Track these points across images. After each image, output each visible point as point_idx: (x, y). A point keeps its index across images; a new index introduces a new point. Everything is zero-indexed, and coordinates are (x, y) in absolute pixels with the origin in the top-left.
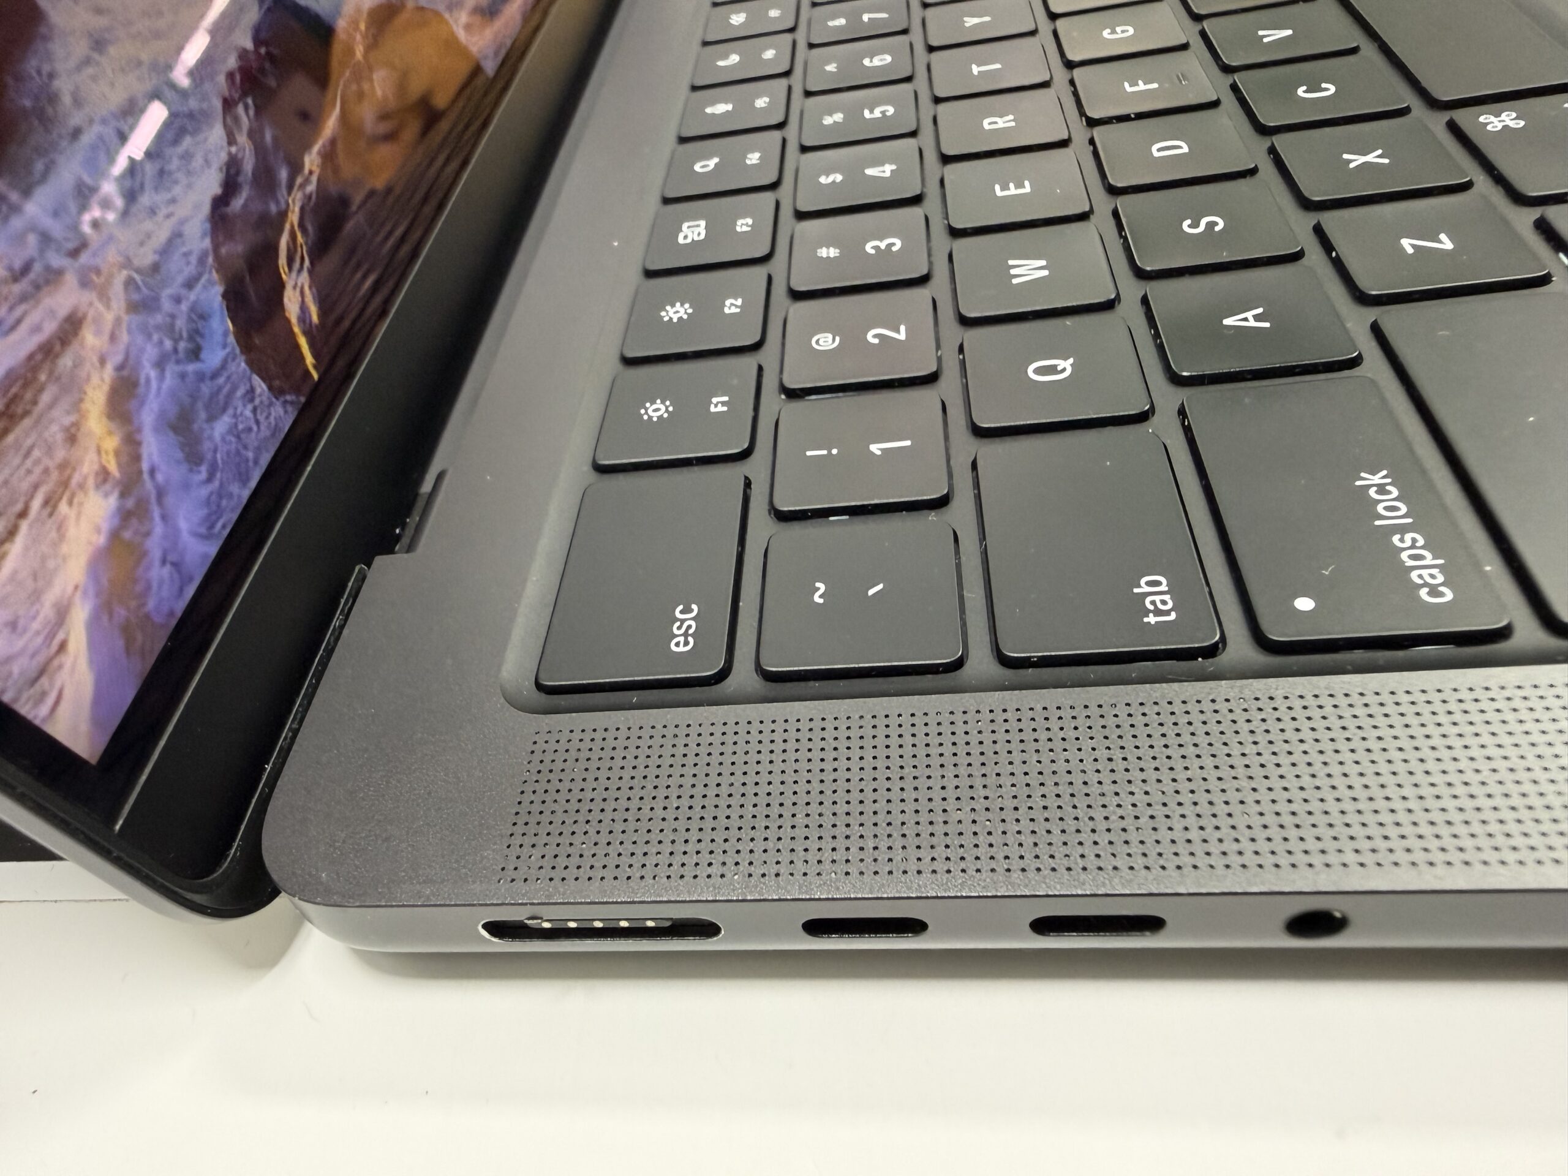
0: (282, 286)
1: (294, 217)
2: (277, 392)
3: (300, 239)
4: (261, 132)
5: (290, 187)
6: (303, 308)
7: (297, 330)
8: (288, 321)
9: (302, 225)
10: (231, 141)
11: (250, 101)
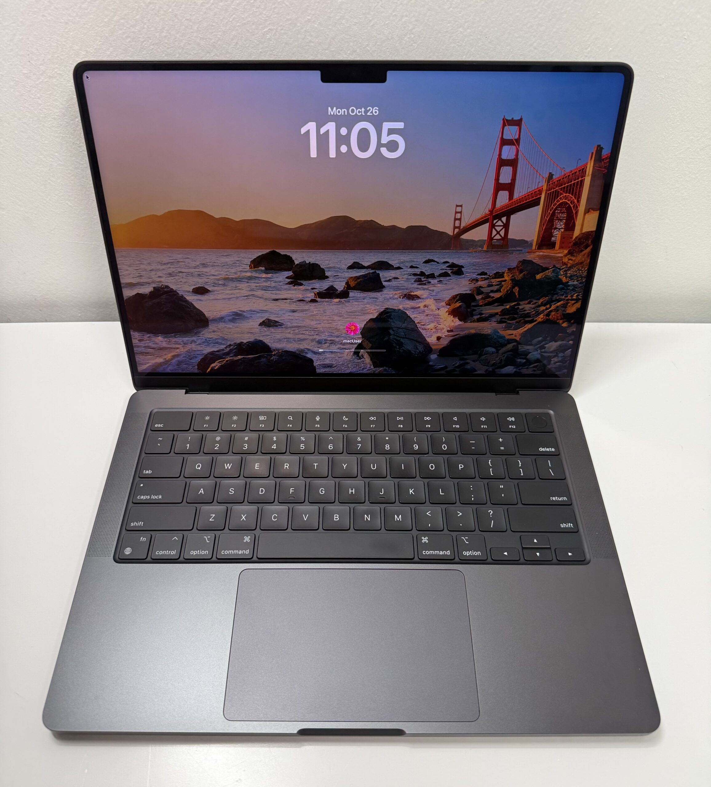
0: (214, 363)
1: (227, 359)
2: (198, 369)
3: (225, 361)
4: (233, 350)
5: (231, 357)
6: (215, 367)
7: (210, 367)
8: (210, 366)
9: (227, 361)
10: (226, 348)
11: (236, 347)
